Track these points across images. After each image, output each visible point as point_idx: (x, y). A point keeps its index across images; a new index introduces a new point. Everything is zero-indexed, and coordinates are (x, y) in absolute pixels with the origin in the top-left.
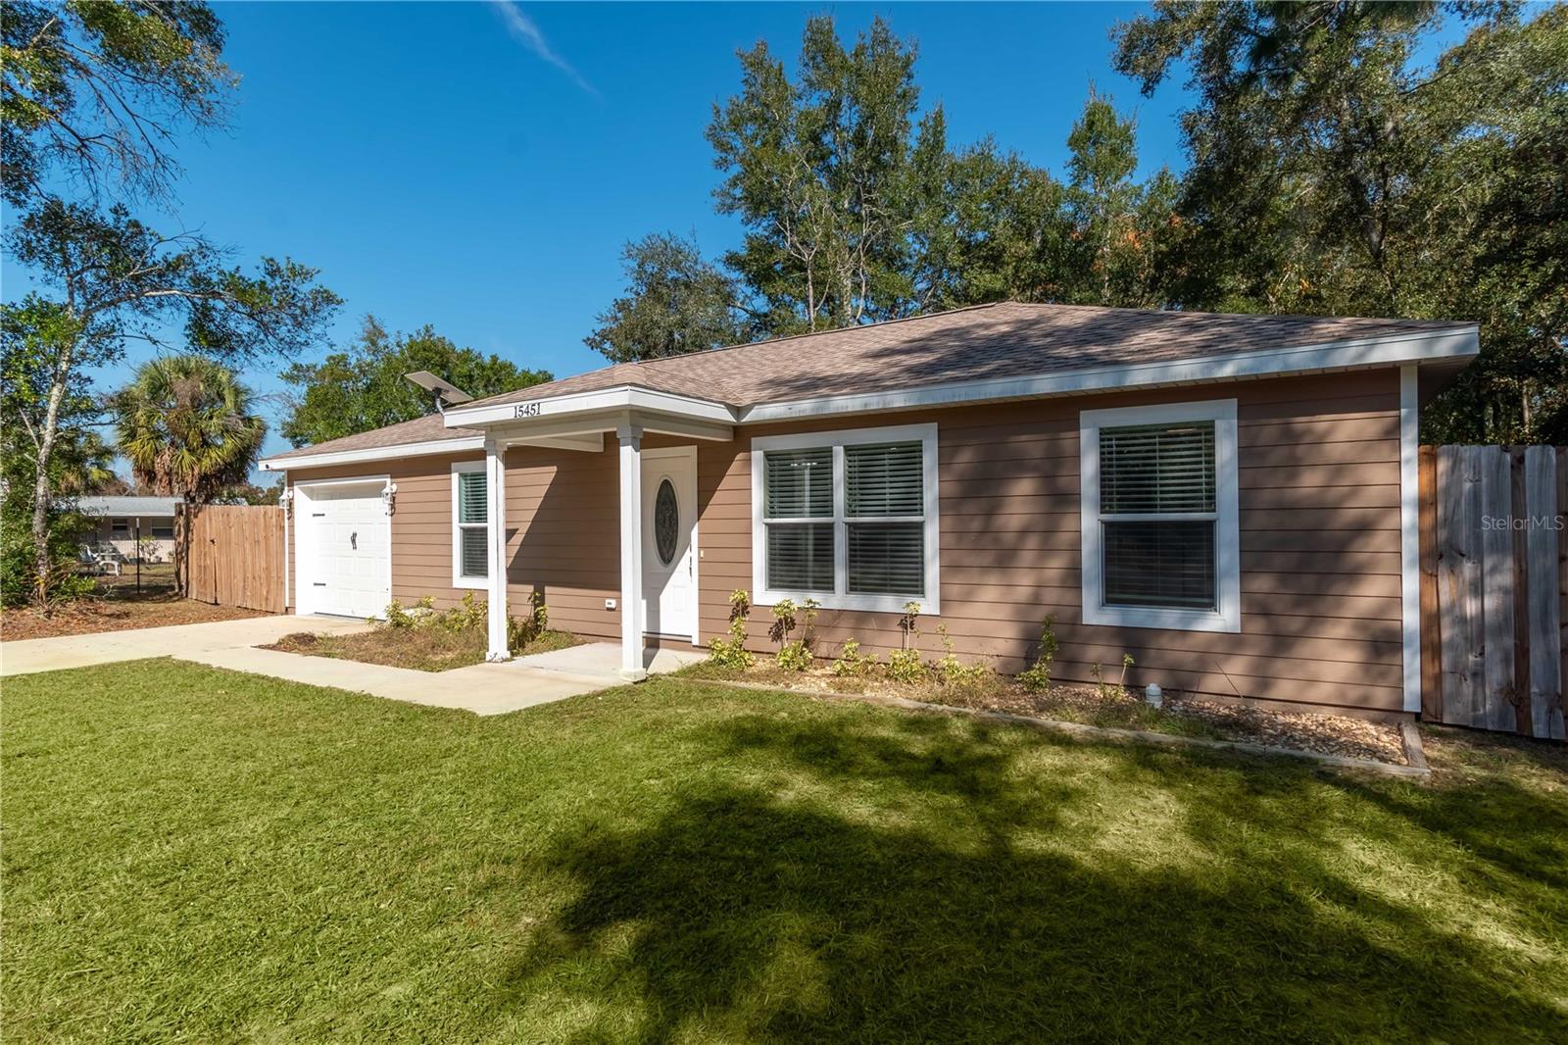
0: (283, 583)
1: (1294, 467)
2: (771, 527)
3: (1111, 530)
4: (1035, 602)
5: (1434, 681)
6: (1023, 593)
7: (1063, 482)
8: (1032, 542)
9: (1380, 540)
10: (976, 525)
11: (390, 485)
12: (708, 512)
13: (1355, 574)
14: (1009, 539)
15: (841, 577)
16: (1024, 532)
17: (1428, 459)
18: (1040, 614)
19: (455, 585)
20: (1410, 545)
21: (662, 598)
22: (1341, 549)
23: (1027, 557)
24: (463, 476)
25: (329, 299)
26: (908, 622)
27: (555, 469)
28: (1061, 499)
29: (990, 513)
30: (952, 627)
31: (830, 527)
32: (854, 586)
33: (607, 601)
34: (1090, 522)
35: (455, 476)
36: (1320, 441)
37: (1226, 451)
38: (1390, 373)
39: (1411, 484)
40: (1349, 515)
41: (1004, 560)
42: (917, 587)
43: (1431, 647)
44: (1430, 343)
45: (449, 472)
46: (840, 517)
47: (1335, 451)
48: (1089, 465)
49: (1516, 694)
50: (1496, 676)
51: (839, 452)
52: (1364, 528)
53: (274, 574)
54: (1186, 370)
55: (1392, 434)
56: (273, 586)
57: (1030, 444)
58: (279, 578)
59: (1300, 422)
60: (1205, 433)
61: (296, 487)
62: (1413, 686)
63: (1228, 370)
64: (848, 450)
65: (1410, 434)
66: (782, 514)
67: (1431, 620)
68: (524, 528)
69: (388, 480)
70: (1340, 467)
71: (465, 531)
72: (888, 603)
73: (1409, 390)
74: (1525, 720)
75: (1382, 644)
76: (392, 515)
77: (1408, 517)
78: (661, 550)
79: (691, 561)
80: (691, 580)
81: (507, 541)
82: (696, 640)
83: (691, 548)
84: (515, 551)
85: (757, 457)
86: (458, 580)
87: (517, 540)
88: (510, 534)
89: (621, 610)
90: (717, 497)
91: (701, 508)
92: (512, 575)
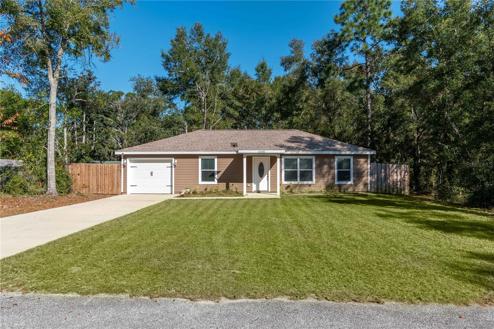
1: (357, 165)
2: (285, 171)
3: (338, 172)
4: (327, 181)
5: (371, 187)
6: (326, 180)
7: (331, 165)
8: (327, 173)
9: (365, 173)
10: (319, 171)
11: (174, 161)
12: (273, 168)
13: (363, 177)
14: (324, 173)
15: (299, 179)
16: (326, 172)
17: (370, 164)
18: (328, 183)
19: (199, 184)
20: (369, 173)
21: (260, 184)
22: (362, 174)
23: (327, 175)
24: (202, 159)
26: (310, 185)
27: (233, 159)
28: (331, 168)
29: (321, 170)
30: (317, 185)
31: (297, 171)
32: (300, 180)
33: (248, 185)
34: (336, 171)
35: (200, 160)
36: (360, 162)
37: (352, 162)
38: (367, 155)
39: (369, 166)
40: (363, 170)
41: (323, 176)
42: (312, 180)
43: (371, 184)
44: (371, 152)
45: (198, 158)
46: (299, 170)
47: (361, 163)
48: (336, 163)
49: (377, 189)
50: (376, 187)
51: (298, 160)
52: (364, 171)
53: (116, 184)
54: (348, 153)
55: (366, 161)
56: (115, 187)
57: (326, 160)
59: (358, 159)
60: (349, 160)
61: (128, 160)
62: (369, 188)
63: (352, 154)
64: (300, 159)
65: (369, 161)
66: (287, 169)
67: (371, 181)
68: (223, 171)
69: (173, 159)
70: (362, 165)
71: (202, 171)
72: (305, 183)
73: (369, 157)
74: (378, 191)
75: (366, 185)
76: (175, 167)
77: (369, 171)
78: (260, 175)
79: (268, 177)
80: (268, 180)
81: (218, 174)
82: (269, 191)
83: (268, 175)
84: (220, 176)
85: (283, 159)
86: (200, 182)
87: (221, 174)
88: (218, 172)
89: (252, 187)
90: (274, 166)
91: (271, 168)
92: (219, 181)
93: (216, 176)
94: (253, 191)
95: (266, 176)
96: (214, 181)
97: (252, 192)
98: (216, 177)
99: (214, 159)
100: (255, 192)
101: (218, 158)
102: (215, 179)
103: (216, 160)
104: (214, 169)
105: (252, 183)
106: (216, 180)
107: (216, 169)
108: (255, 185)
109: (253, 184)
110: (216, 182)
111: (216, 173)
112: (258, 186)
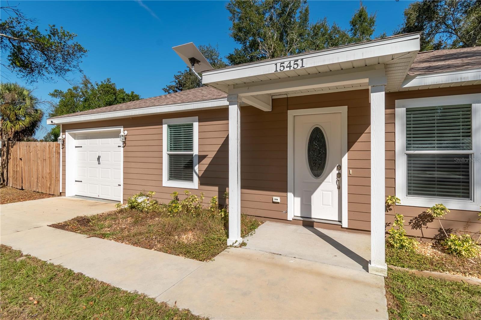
0: (59, 180)
11: (123, 131)
12: (356, 146)
19: (163, 185)
21: (312, 197)
24: (169, 126)
25: (81, 49)
33: (274, 198)
35: (165, 127)
45: (161, 124)
53: (54, 176)
56: (53, 182)
58: (56, 178)
61: (67, 133)
66: (417, 148)
68: (211, 155)
69: (122, 129)
71: (170, 156)
76: (124, 147)
78: (312, 169)
79: (339, 175)
80: (340, 188)
81: (199, 162)
82: (345, 224)
83: (340, 168)
84: (205, 167)
85: (400, 112)
86: (166, 182)
87: (207, 161)
88: (201, 158)
89: (285, 204)
90: (363, 137)
91: (350, 144)
92: (204, 180)
93: (196, 168)
94: (290, 217)
95: (335, 171)
96: (191, 179)
97: (284, 220)
98: (197, 171)
99: (192, 125)
100: (295, 222)
101: (200, 121)
102: (194, 175)
103: (196, 125)
104: (191, 150)
105: (286, 191)
106: (196, 178)
107: (196, 151)
108: (298, 200)
109: (290, 195)
110: (195, 184)
111: (196, 160)
112: (306, 205)
